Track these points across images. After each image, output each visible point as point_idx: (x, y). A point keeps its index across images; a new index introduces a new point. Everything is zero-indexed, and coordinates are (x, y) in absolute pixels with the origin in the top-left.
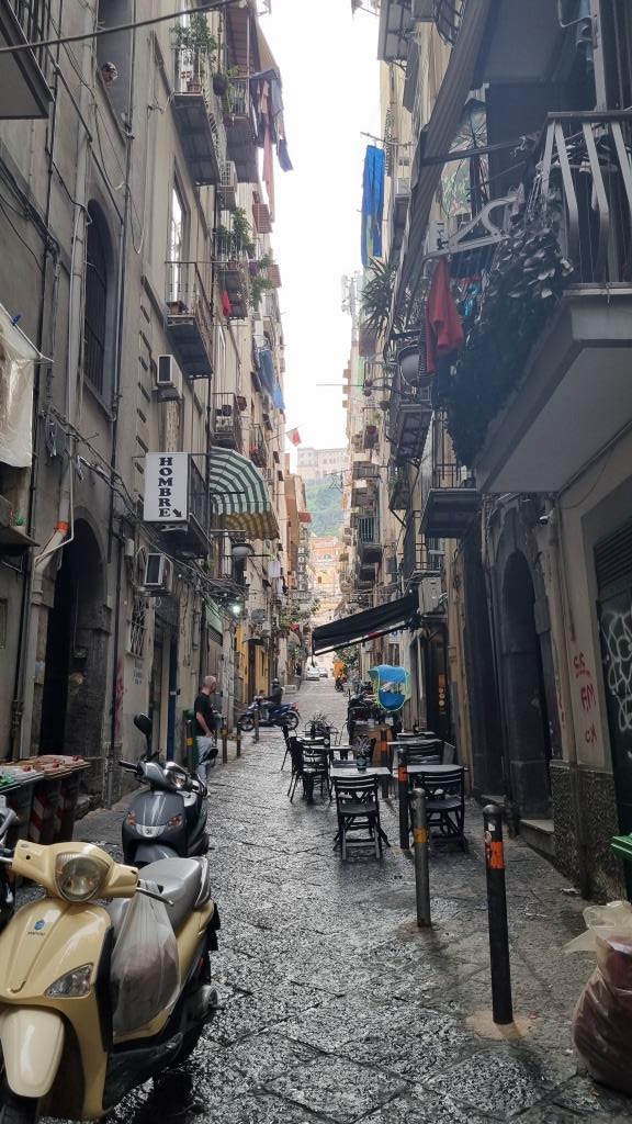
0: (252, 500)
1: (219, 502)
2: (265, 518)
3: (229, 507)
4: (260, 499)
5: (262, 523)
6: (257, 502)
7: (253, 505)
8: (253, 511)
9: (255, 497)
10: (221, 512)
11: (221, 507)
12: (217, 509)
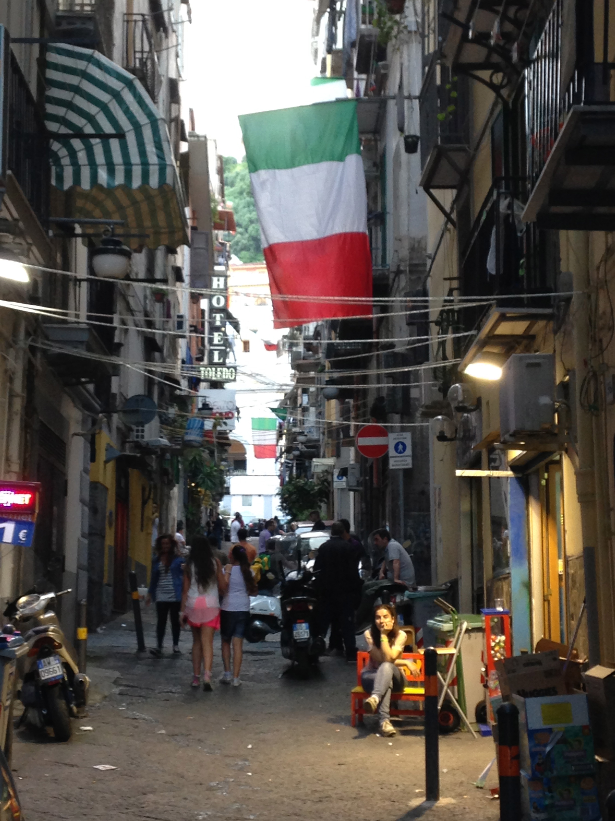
0: (135, 158)
1: (66, 161)
2: (159, 202)
3: (86, 173)
4: (153, 159)
5: (153, 213)
6: (145, 164)
7: (137, 171)
8: (136, 183)
9: (143, 153)
10: (68, 183)
11: (68, 172)
12: (60, 178)
